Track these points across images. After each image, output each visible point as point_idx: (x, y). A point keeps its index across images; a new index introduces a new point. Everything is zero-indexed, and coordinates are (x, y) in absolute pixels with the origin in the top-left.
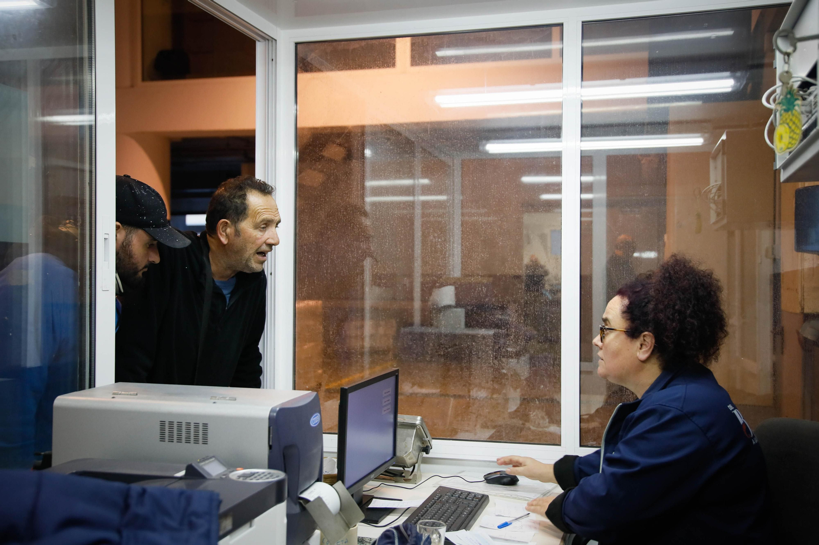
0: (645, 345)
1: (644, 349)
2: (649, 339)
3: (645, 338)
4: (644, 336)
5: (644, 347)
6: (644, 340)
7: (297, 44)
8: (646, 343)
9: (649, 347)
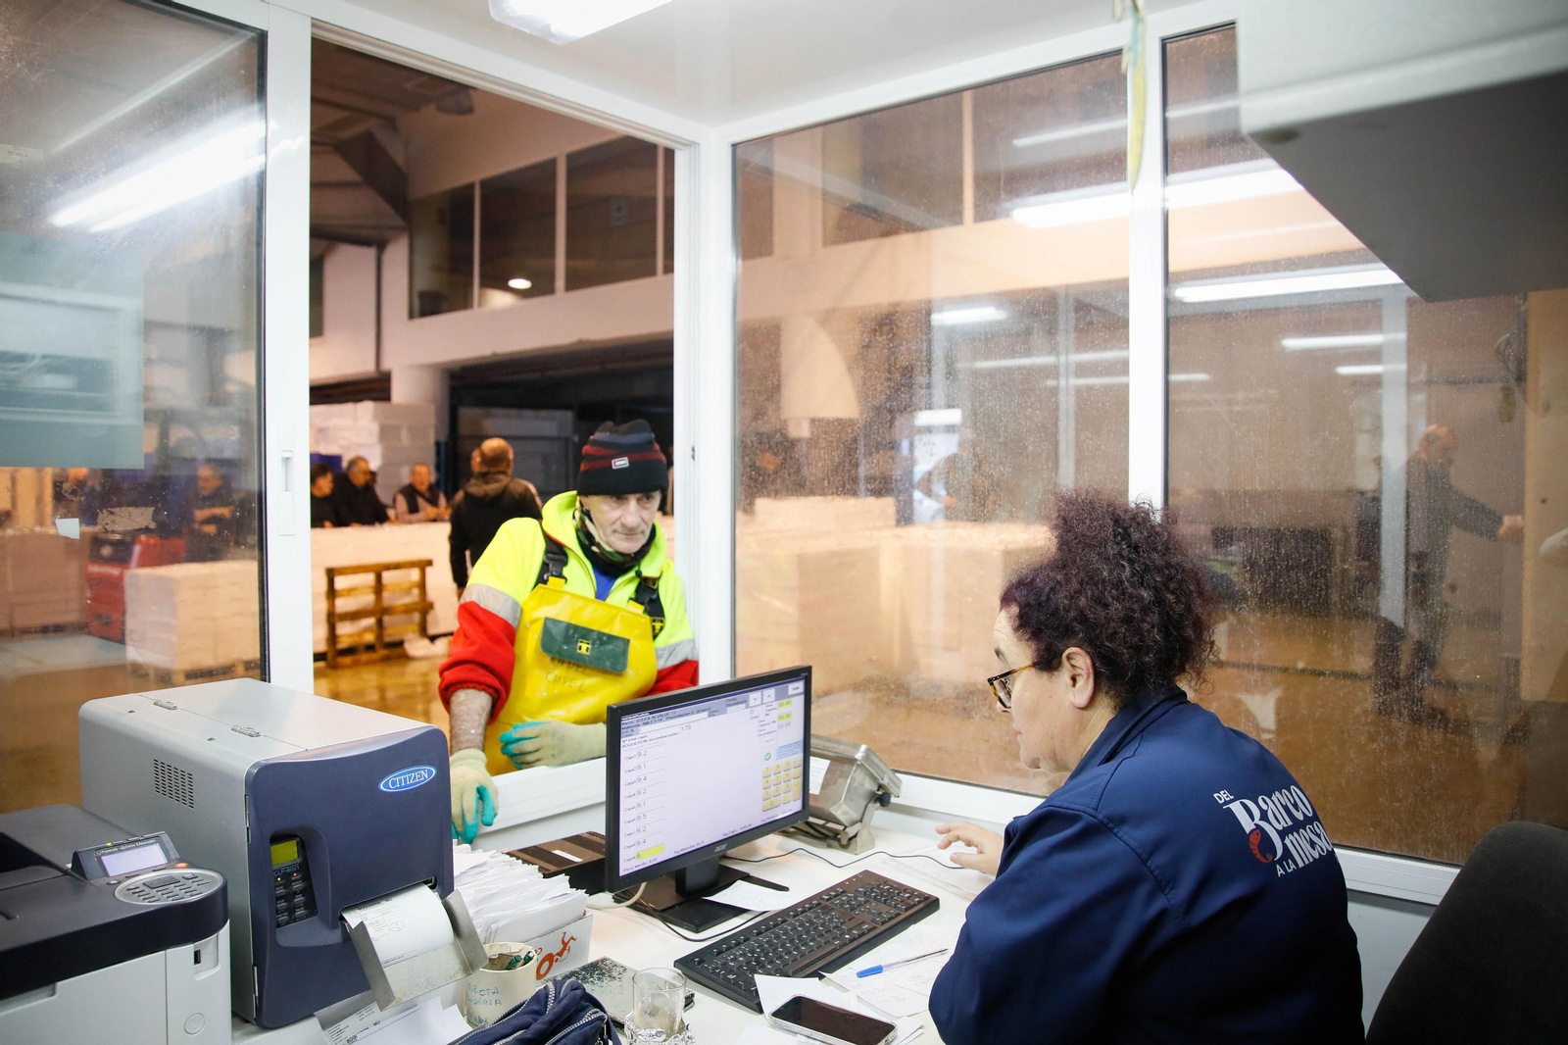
0: (1079, 675)
1: (1080, 682)
2: (1079, 660)
3: (1073, 662)
4: (1069, 658)
5: (1078, 679)
6: (1073, 666)
7: (734, 146)
8: (1079, 671)
9: (1085, 676)
